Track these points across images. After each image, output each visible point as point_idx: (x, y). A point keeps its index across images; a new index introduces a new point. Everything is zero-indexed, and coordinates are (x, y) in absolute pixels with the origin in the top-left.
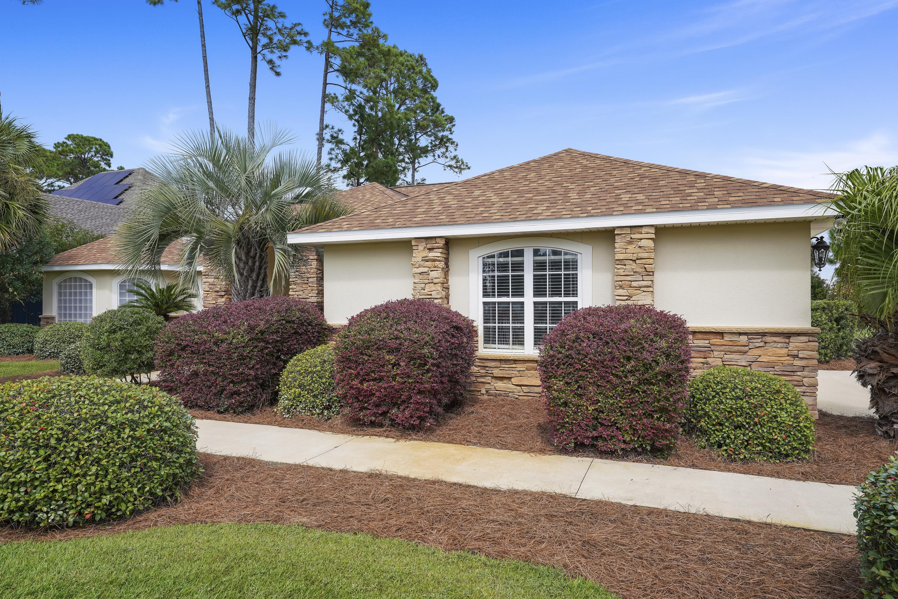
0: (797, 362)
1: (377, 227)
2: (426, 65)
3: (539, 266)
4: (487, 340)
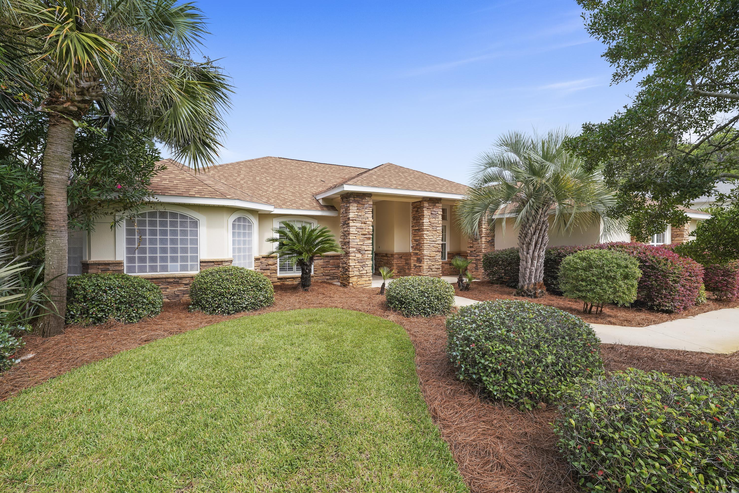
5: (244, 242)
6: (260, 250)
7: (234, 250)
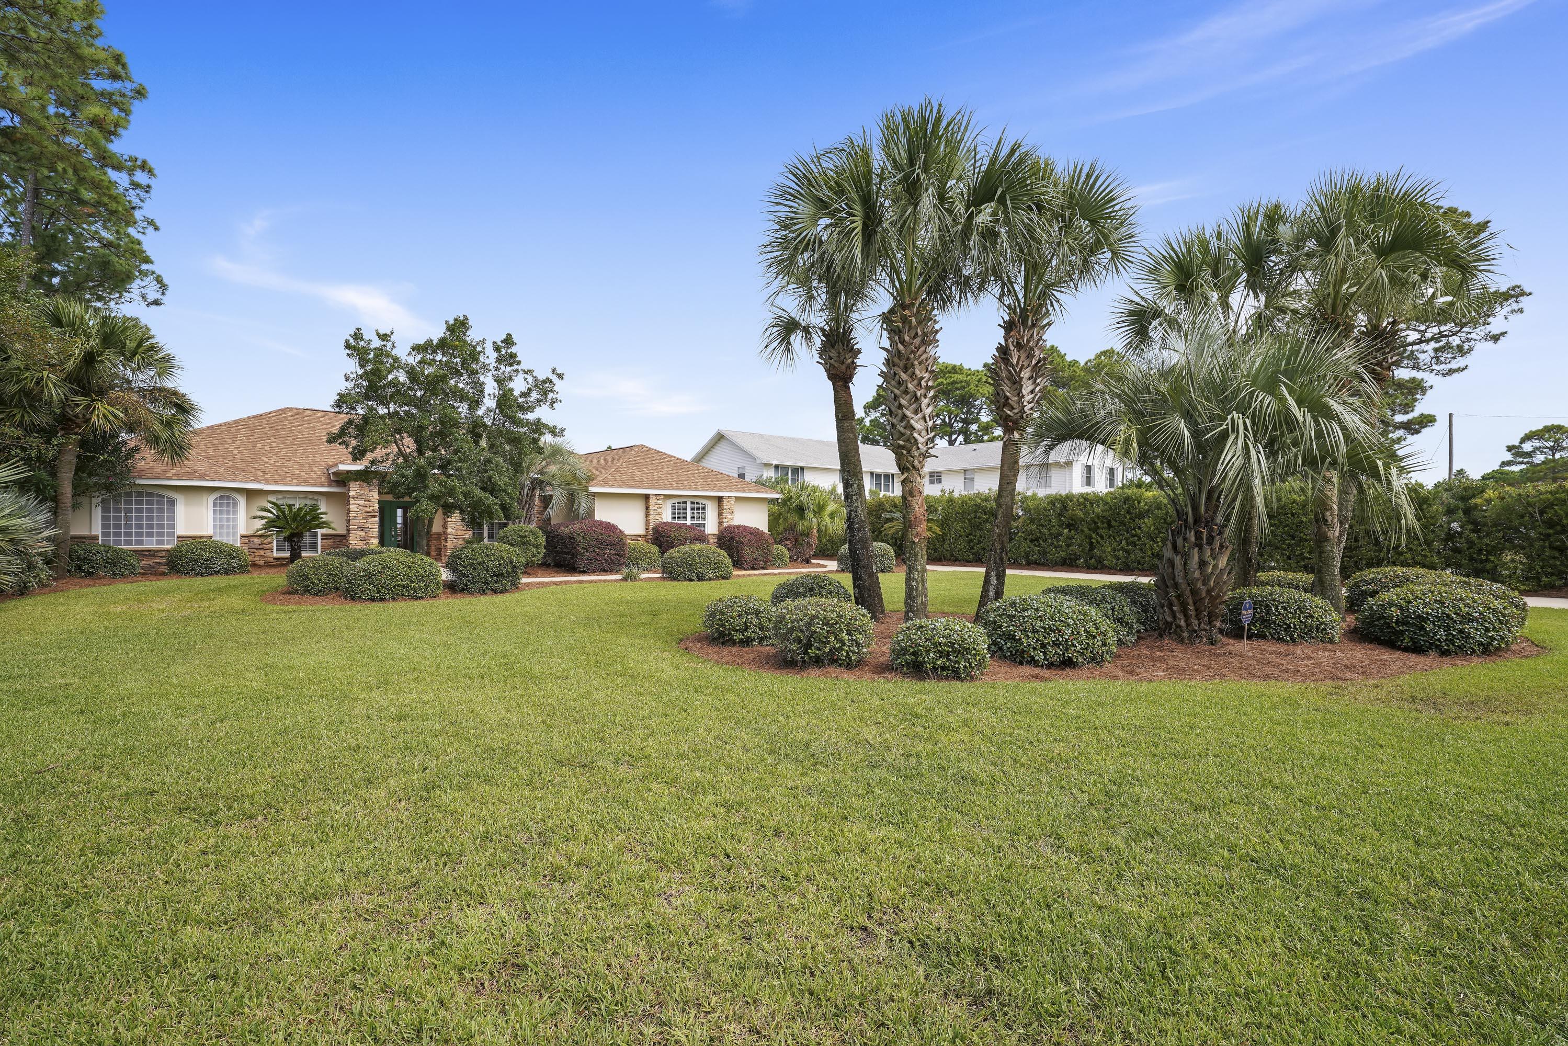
3: (692, 508)
5: (228, 520)
6: (248, 527)
7: (215, 527)
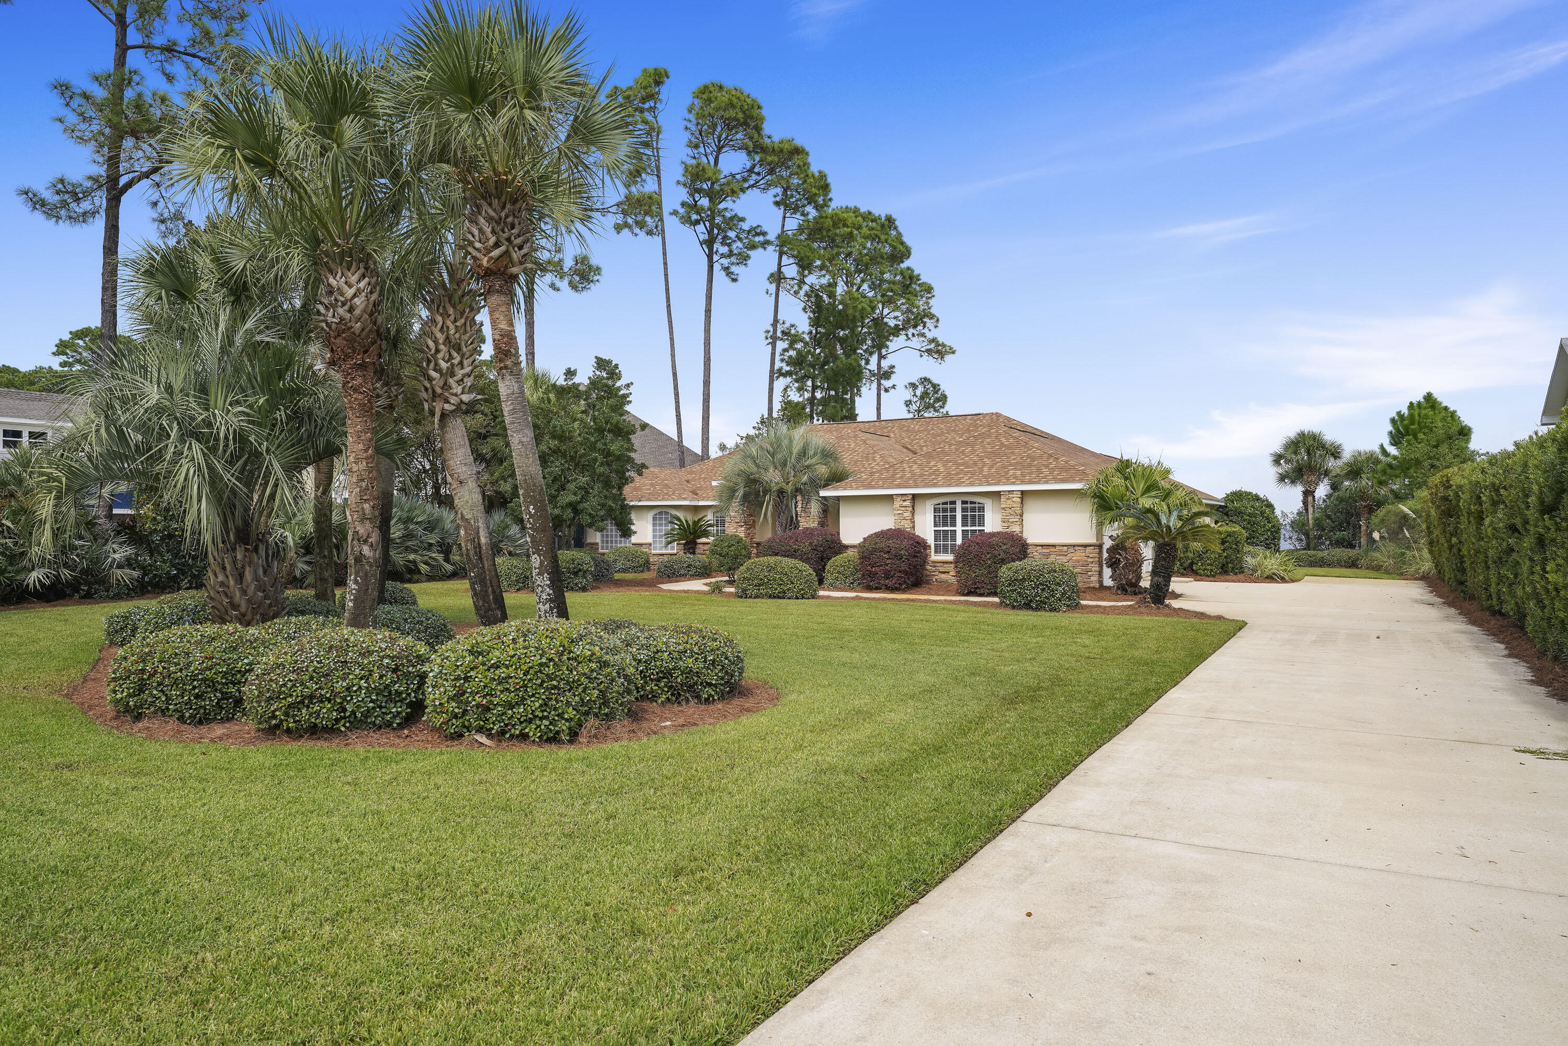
0: (1090, 560)
1: (873, 488)
2: (896, 228)
3: (964, 510)
4: (936, 552)
7: (654, 536)
